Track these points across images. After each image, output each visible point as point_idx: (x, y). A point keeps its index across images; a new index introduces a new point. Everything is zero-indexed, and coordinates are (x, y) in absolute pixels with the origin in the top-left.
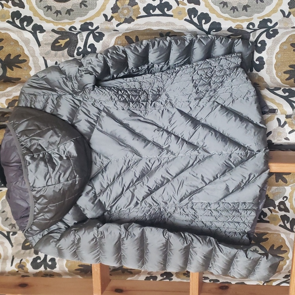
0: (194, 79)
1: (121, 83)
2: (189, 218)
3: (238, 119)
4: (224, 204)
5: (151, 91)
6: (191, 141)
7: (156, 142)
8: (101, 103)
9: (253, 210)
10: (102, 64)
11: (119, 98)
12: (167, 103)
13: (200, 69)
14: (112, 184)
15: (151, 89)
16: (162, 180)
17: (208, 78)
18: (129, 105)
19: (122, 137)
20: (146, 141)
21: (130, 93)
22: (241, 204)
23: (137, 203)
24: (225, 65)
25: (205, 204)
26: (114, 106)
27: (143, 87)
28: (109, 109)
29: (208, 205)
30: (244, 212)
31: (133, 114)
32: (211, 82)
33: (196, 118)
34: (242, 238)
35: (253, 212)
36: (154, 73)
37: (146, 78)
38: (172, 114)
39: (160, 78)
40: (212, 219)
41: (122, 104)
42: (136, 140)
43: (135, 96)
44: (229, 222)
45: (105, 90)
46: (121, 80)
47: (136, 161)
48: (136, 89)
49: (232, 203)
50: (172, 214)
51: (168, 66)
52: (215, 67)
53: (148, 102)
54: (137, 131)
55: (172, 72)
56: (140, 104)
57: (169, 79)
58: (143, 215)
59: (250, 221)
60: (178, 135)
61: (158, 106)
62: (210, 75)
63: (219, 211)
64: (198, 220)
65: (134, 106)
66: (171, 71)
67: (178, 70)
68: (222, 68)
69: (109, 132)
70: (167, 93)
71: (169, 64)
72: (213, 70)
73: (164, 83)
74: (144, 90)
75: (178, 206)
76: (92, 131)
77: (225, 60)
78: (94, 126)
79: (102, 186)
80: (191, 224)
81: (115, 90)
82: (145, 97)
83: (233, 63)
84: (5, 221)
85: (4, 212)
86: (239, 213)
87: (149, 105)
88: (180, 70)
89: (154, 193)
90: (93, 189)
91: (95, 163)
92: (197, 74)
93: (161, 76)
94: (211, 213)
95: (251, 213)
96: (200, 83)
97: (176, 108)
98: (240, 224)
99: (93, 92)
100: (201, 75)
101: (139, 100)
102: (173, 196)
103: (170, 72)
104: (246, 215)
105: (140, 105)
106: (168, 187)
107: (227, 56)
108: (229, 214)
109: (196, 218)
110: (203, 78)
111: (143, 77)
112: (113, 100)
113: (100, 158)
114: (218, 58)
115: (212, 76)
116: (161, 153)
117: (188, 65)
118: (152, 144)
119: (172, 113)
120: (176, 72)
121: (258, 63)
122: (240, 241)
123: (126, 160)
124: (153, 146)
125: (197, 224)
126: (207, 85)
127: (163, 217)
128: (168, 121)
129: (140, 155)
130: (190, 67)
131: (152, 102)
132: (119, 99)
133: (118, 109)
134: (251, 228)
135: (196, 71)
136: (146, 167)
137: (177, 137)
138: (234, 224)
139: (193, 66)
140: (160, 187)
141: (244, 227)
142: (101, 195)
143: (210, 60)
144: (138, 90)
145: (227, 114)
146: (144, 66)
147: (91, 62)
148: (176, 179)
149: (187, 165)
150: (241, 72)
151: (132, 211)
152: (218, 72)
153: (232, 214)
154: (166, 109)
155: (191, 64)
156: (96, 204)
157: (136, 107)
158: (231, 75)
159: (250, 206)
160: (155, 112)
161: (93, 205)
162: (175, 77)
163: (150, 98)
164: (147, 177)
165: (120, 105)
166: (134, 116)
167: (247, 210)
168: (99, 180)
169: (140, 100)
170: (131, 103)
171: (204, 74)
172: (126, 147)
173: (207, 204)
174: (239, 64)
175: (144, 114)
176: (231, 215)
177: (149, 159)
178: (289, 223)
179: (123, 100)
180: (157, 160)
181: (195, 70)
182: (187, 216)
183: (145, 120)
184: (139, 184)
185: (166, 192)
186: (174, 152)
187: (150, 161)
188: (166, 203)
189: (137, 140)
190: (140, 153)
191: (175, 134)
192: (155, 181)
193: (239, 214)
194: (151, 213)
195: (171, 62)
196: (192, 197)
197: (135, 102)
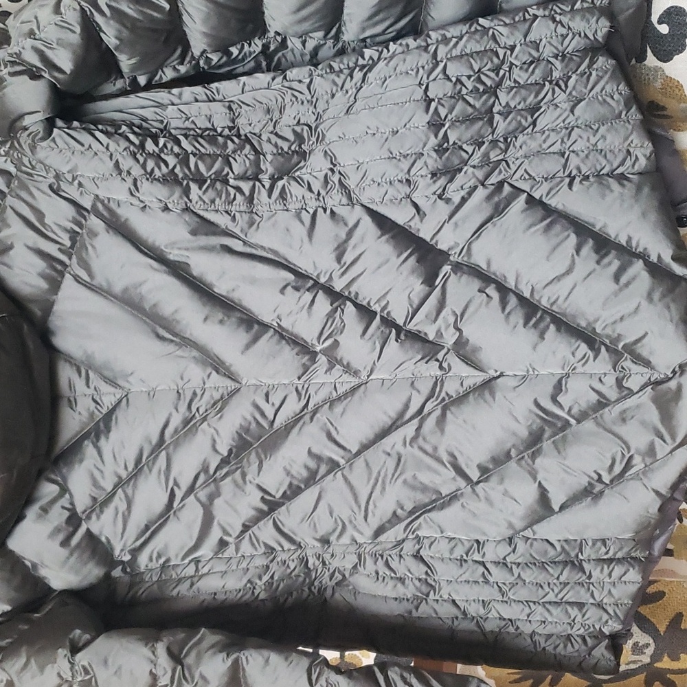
0: (431, 97)
1: (160, 105)
2: (409, 591)
3: (591, 242)
4: (531, 545)
5: (269, 141)
6: (415, 328)
7: (290, 329)
8: (80, 185)
9: (632, 562)
10: (75, 38)
11: (149, 169)
12: (329, 187)
13: (454, 55)
14: (131, 479)
15: (272, 133)
16: (312, 464)
17: (484, 92)
18: (187, 191)
19: (167, 310)
20: (251, 323)
21: (189, 149)
22: (590, 543)
23: (223, 544)
24: (549, 43)
25: (462, 543)
26: (131, 197)
27: (241, 122)
28: (113, 205)
29: (473, 545)
30: (602, 569)
31: (205, 227)
32: (495, 109)
33: (436, 244)
34: (589, 654)
35: (631, 569)
36: (284, 71)
37: (254, 90)
38: (347, 229)
39: (303, 88)
40: (487, 593)
41: (161, 191)
42: (217, 321)
43: (208, 160)
44: (547, 606)
45: (91, 138)
46: (162, 96)
47: (217, 396)
48: (215, 130)
49: (559, 541)
50: (347, 576)
51: (340, 45)
52: (513, 48)
53: (259, 181)
54: (221, 288)
55: (349, 68)
56: (229, 188)
57: (339, 95)
58: (246, 585)
59: (620, 599)
60: (369, 303)
61: (294, 199)
62: (493, 79)
63: (514, 566)
64: (437, 597)
65: (204, 198)
66: (345, 61)
67: (371, 58)
68: (535, 54)
69: (118, 288)
70: (330, 146)
71: (341, 35)
72: (503, 62)
73: (319, 110)
74: (246, 135)
75: (367, 551)
76: (55, 285)
77: (551, 23)
78: (59, 267)
79: (95, 483)
80: (414, 611)
81: (132, 137)
82: (247, 162)
83: (580, 36)
86: (584, 572)
87: (264, 193)
88: (379, 59)
89: (284, 508)
90: (65, 494)
91: (69, 401)
92: (444, 73)
93: (308, 81)
94: (483, 573)
95: (625, 573)
96: (454, 113)
97: (362, 205)
98: (584, 611)
99: (44, 144)
100: (459, 81)
101: (225, 172)
102: (351, 522)
103: (342, 67)
104: (607, 580)
105: (228, 194)
106: (333, 486)
107: (555, 7)
108: (549, 577)
109: (432, 592)
110: (464, 91)
111: (241, 84)
112: (124, 174)
113: (88, 385)
114: (521, 14)
115: (499, 85)
116: (306, 369)
117: (410, 41)
118: (277, 337)
119: (346, 224)
120: (363, 67)
121: (664, 29)
122: (583, 664)
123: (180, 391)
124: (279, 342)
125: (435, 611)
126: (481, 123)
127: (316, 583)
128: (333, 256)
129: (232, 374)
130: (417, 48)
131: (274, 180)
132: (145, 170)
133: (145, 206)
134: (623, 623)
135: (441, 65)
136: (255, 419)
137: (366, 313)
138: (567, 611)
139: (428, 45)
140: (303, 486)
141: (601, 619)
142: (94, 517)
143: (492, 21)
144: (220, 135)
145: (549, 227)
146: (250, 45)
147: (37, 31)
148: (360, 462)
149: (401, 414)
150: (609, 74)
151: (205, 570)
152: (521, 68)
153: (558, 578)
154: (325, 210)
155: (423, 37)
156: (78, 545)
157: (213, 201)
158: (571, 82)
159: (621, 549)
160: (284, 218)
161: (64, 552)
162: (361, 87)
163: (268, 167)
164: (257, 453)
165: (152, 192)
166: (206, 234)
167: (610, 560)
168: (85, 463)
169: (228, 174)
170: (194, 187)
171: (469, 77)
172: (179, 345)
173: (471, 544)
174: (600, 40)
175: (245, 226)
176: (555, 581)
177: (265, 391)
179: (163, 176)
180: (295, 393)
181: (436, 59)
182: (399, 585)
183: (248, 250)
184: (228, 479)
185: (326, 507)
186: (355, 365)
187: (267, 395)
188: (325, 541)
189: (221, 322)
190: (232, 369)
191: (358, 301)
192: (285, 469)
193: (584, 577)
194: (272, 577)
195: (351, 31)
196: (418, 522)
197: (209, 181)
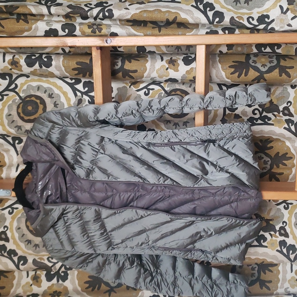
84: (11, 123)
85: (10, 115)
178: (294, 125)
